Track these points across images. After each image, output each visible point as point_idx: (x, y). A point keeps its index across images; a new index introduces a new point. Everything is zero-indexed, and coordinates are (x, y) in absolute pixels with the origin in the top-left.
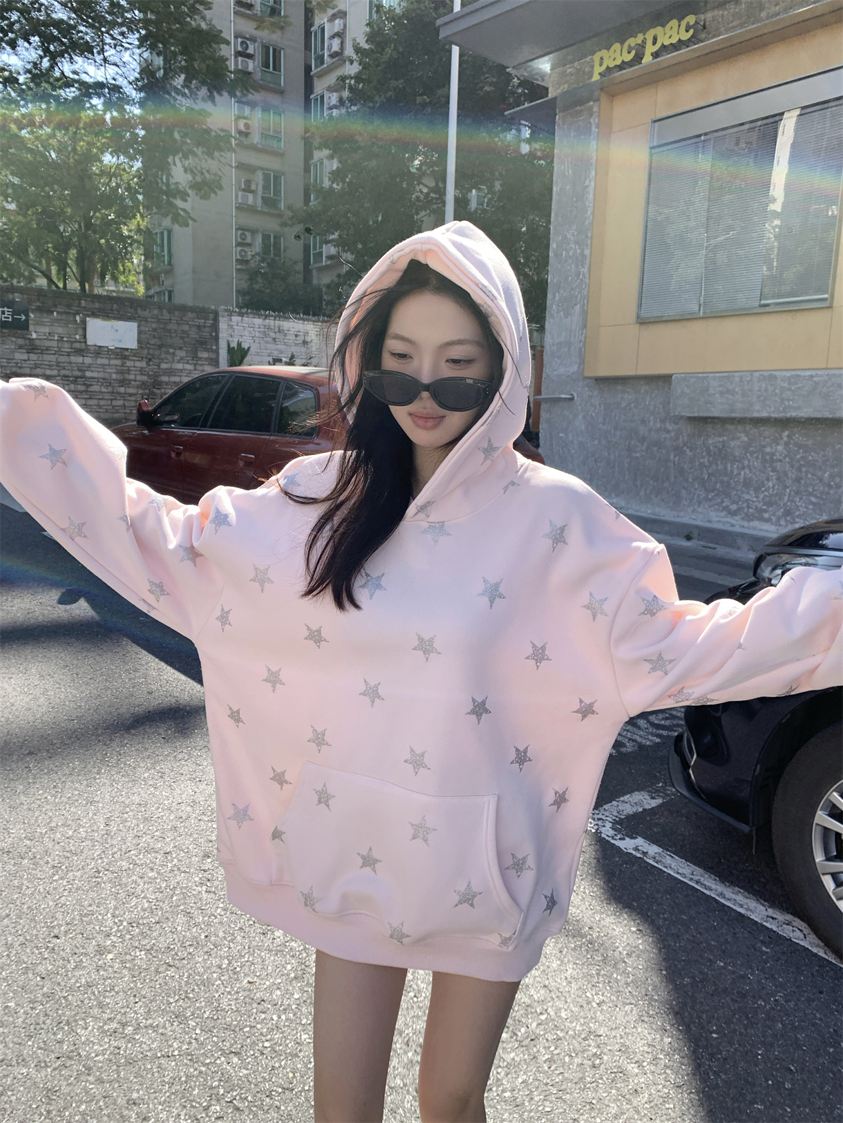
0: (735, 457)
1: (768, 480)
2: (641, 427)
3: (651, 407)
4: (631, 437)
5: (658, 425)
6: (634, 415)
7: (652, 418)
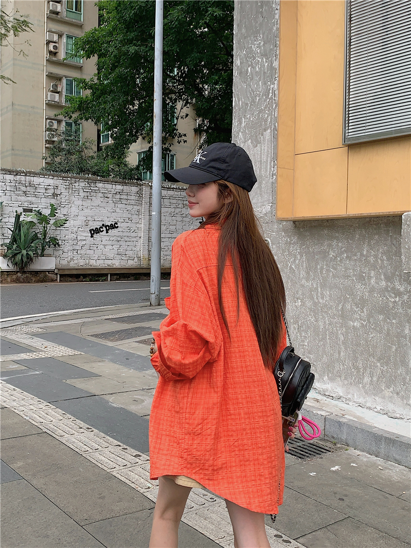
2: (358, 286)
3: (372, 259)
4: (346, 300)
5: (383, 283)
6: (346, 269)
7: (372, 273)
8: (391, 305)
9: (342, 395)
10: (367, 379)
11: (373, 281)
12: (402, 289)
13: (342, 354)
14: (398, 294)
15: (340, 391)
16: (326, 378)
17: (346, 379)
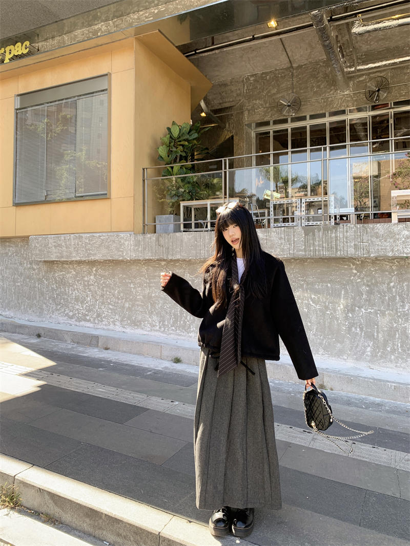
0: (69, 284)
1: (87, 296)
2: (20, 267)
3: (25, 255)
4: (15, 274)
5: (29, 266)
6: (15, 260)
7: (25, 262)
8: (31, 274)
9: (13, 316)
10: (22, 308)
11: (25, 265)
12: (35, 268)
13: (13, 298)
14: (34, 270)
15: (12, 315)
16: (7, 310)
17: (15, 308)
